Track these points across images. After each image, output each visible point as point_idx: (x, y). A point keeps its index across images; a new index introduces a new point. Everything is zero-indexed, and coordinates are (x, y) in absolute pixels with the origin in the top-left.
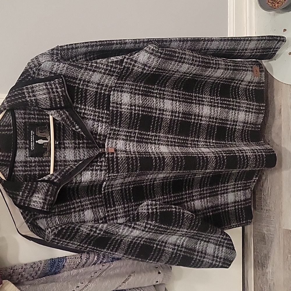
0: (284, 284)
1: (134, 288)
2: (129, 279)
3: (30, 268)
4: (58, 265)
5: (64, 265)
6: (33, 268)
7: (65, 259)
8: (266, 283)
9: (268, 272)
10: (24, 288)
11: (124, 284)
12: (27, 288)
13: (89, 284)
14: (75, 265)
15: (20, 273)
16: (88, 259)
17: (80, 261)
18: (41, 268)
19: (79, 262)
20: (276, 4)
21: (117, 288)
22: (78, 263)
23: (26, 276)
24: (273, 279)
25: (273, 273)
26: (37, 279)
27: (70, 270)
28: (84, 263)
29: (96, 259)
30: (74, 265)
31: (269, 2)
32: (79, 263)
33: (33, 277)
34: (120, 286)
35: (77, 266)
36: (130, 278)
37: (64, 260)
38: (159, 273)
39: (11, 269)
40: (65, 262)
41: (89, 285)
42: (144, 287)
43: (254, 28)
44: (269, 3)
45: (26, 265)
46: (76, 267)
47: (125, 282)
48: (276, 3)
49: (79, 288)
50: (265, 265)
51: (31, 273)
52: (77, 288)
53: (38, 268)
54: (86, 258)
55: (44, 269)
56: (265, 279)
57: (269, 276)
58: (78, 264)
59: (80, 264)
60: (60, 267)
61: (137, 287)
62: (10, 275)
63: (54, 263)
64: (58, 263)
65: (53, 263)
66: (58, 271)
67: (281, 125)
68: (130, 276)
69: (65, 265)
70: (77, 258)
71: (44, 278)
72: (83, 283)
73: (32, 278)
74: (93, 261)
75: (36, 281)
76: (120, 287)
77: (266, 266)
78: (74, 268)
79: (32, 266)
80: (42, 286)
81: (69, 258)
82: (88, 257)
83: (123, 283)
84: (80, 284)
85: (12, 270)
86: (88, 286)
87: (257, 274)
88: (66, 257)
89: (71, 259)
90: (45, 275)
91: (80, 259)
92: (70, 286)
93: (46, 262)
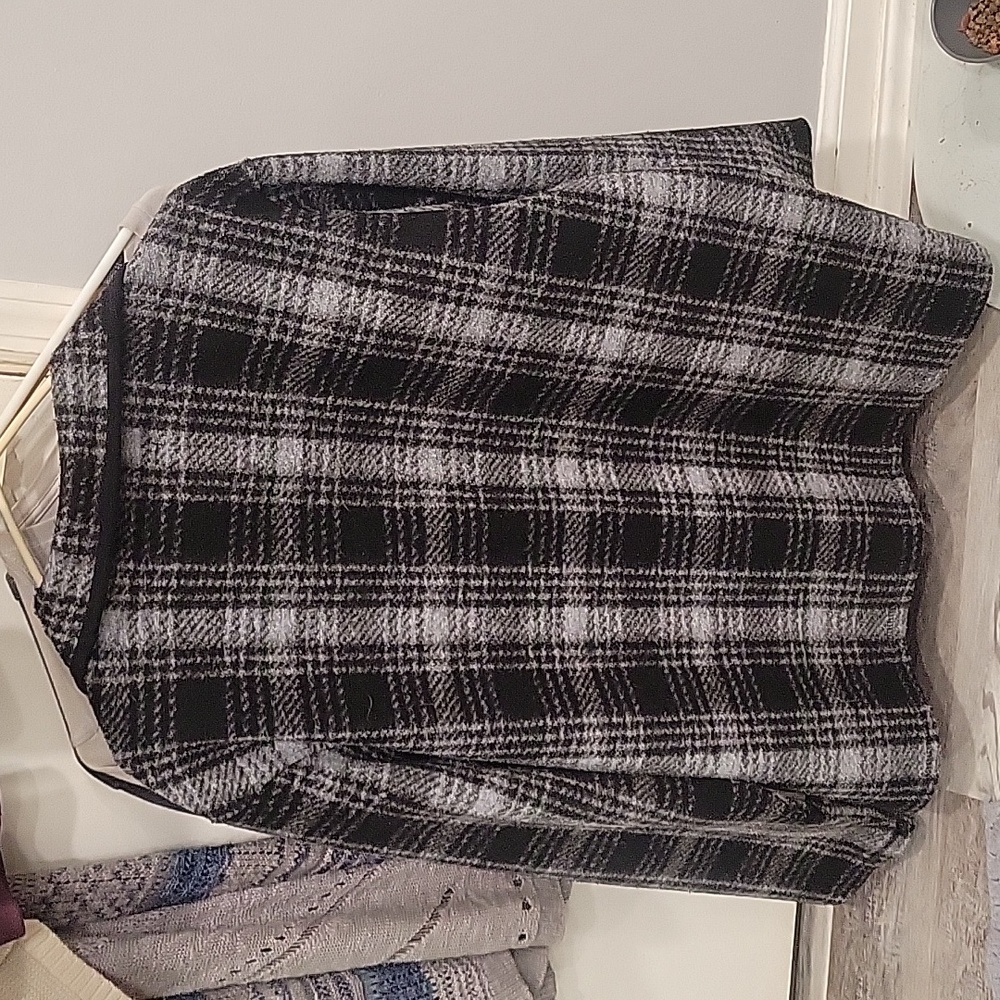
0: (932, 972)
1: (446, 960)
2: (432, 928)
3: (111, 880)
4: (203, 874)
5: (222, 876)
6: (120, 879)
7: (229, 854)
8: (872, 963)
9: (882, 928)
10: (90, 948)
11: (414, 944)
12: (100, 947)
13: (304, 943)
14: (259, 875)
15: (77, 895)
16: (303, 857)
17: (274, 864)
18: (149, 883)
19: (272, 867)
20: (993, 37)
21: (394, 957)
22: (268, 869)
23: (97, 904)
24: (896, 951)
25: (898, 932)
26: (132, 917)
27: (241, 889)
28: (288, 870)
29: (327, 858)
30: (256, 874)
31: (968, 28)
32: (274, 868)
33: (118, 909)
34: (402, 951)
35: (266, 876)
36: (436, 924)
37: (224, 858)
38: (526, 906)
39: (50, 881)
40: (226, 863)
41: (302, 946)
42: (479, 956)
43: (907, 107)
44: (968, 32)
45: (98, 868)
46: (261, 881)
47: (420, 939)
48: (994, 34)
49: (270, 953)
50: (874, 902)
51: (114, 896)
52: (264, 953)
53: (138, 880)
54: (296, 855)
55: (157, 884)
56: (870, 948)
57: (885, 942)
58: (269, 872)
59: (276, 871)
60: (210, 879)
61: (457, 956)
62: (44, 900)
63: (191, 866)
64: (205, 868)
65: (188, 865)
66: (202, 894)
67: (970, 446)
68: (435, 916)
69: (228, 874)
70: (268, 853)
71: (156, 912)
72: (282, 938)
73: (117, 913)
74: (318, 864)
75: (128, 924)
76: (403, 956)
77: (876, 906)
78: (254, 885)
79: (119, 872)
80: (147, 941)
81: (240, 853)
82: (303, 850)
83: (413, 940)
84: (275, 941)
85: (53, 886)
86: (299, 947)
87: (843, 931)
88: (231, 846)
89: (246, 856)
90: (159, 903)
91: (278, 856)
92: (241, 947)
93: (165, 861)
